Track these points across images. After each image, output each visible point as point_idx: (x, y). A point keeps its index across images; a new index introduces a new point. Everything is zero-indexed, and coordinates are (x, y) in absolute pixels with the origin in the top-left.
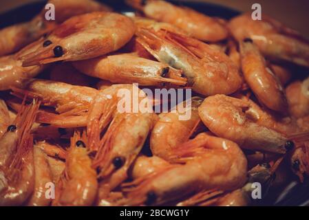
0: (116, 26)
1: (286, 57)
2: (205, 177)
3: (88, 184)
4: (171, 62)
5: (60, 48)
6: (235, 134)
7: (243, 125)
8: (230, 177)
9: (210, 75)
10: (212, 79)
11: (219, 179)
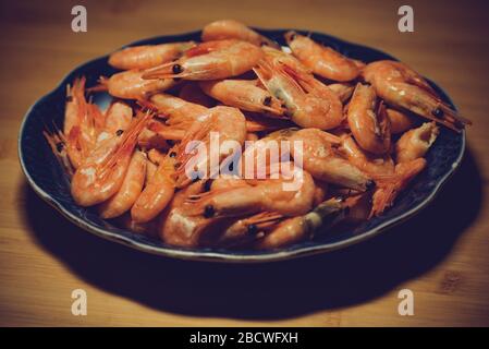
0: (238, 54)
1: (405, 105)
2: (268, 200)
3: (162, 191)
4: (277, 92)
5: (179, 66)
6: (314, 166)
7: (324, 159)
8: (292, 204)
9: (309, 109)
10: (310, 113)
11: (281, 204)
